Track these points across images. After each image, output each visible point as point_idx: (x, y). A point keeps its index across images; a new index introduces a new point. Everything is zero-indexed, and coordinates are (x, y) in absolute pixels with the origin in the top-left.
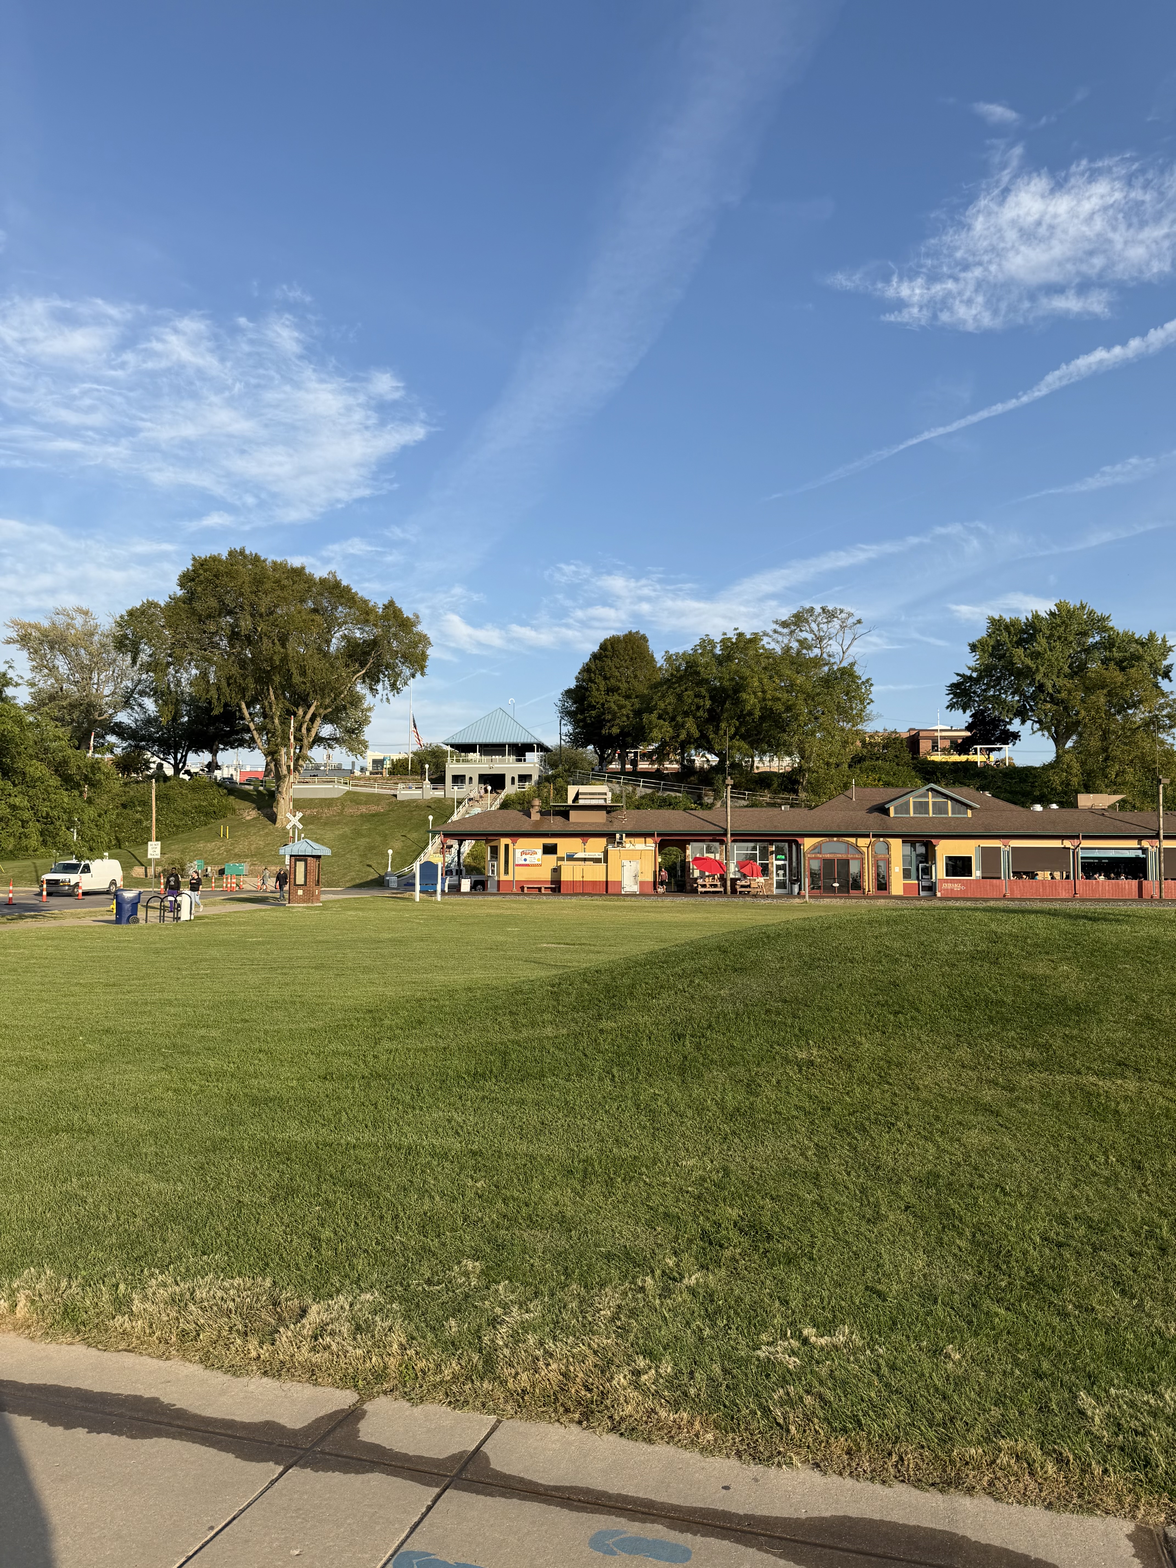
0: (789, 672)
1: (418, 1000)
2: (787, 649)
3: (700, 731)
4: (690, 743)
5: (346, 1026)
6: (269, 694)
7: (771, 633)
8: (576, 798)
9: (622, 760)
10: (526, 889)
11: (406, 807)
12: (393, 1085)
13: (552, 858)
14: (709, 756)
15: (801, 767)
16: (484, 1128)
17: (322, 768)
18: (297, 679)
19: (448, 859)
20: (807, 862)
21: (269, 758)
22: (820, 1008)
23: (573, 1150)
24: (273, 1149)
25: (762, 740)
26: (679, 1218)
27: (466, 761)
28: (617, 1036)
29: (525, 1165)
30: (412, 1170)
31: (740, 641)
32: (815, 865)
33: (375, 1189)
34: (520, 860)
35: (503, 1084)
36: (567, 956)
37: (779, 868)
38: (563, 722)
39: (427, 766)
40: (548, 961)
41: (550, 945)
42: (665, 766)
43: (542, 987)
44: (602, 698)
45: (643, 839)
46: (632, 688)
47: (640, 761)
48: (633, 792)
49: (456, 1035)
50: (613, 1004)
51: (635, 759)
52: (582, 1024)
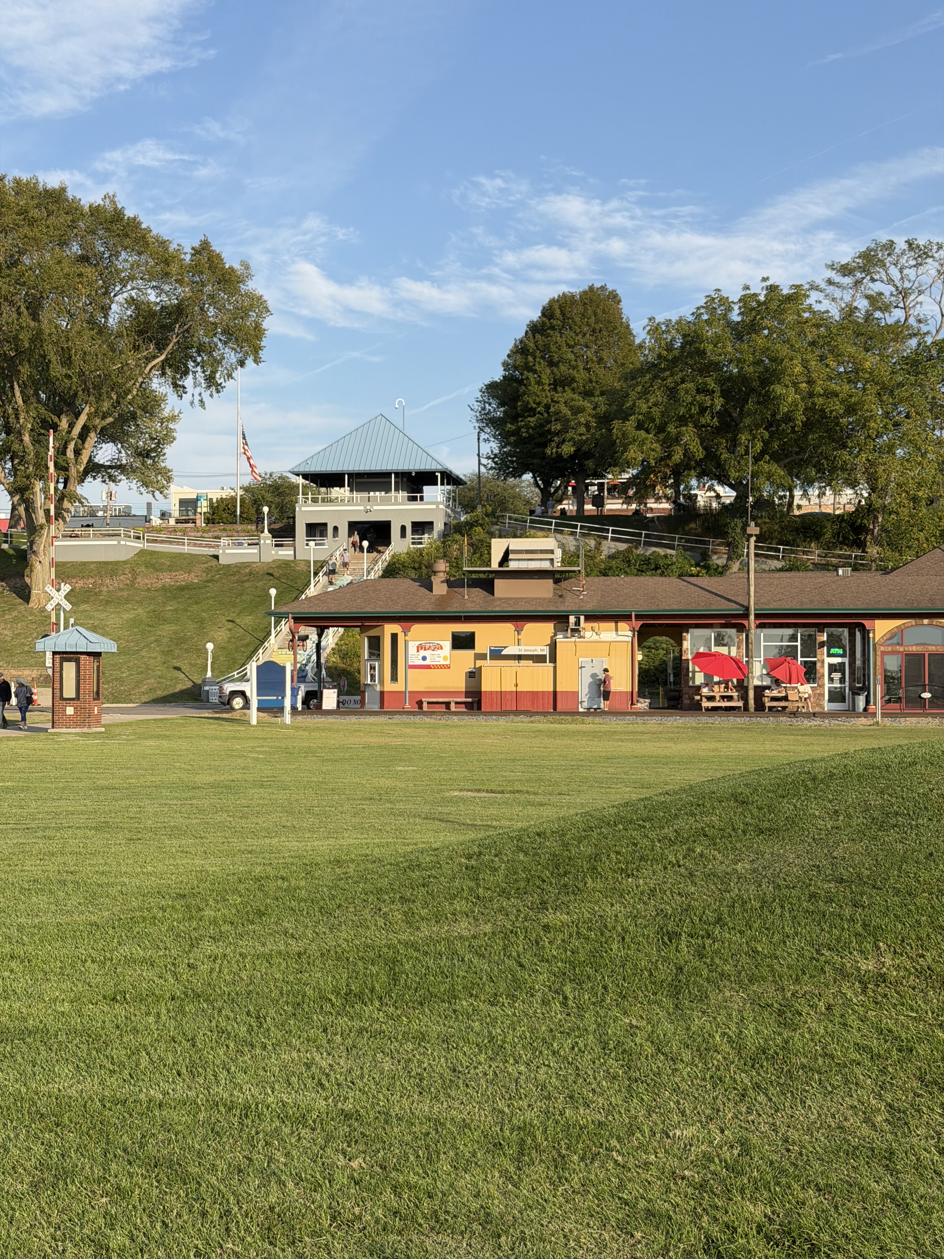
0: (852, 350)
1: (257, 880)
2: (850, 311)
3: (705, 448)
4: (688, 467)
5: (144, 919)
6: (14, 395)
7: (823, 285)
8: (505, 559)
9: (579, 496)
10: (425, 705)
11: (234, 575)
12: (220, 1011)
13: (467, 655)
14: (720, 489)
15: (870, 506)
16: (362, 1077)
17: (100, 513)
18: (57, 370)
19: (302, 657)
20: (879, 659)
21: (17, 498)
22: (897, 892)
23: (502, 1112)
24: (34, 1109)
25: (807, 462)
26: (670, 1218)
27: (327, 501)
28: (571, 936)
29: (428, 1134)
30: (251, 1140)
31: (771, 299)
32: (893, 664)
33: (193, 1170)
34: (415, 658)
35: (392, 1009)
36: (493, 811)
37: (833, 668)
38: (483, 436)
39: (266, 509)
40: (461, 818)
41: (465, 793)
42: (648, 505)
43: (452, 859)
44: (547, 397)
45: (613, 624)
46: (594, 379)
47: (608, 498)
48: (596, 548)
49: (317, 934)
50: (565, 886)
51: (599, 494)
52: (516, 917)
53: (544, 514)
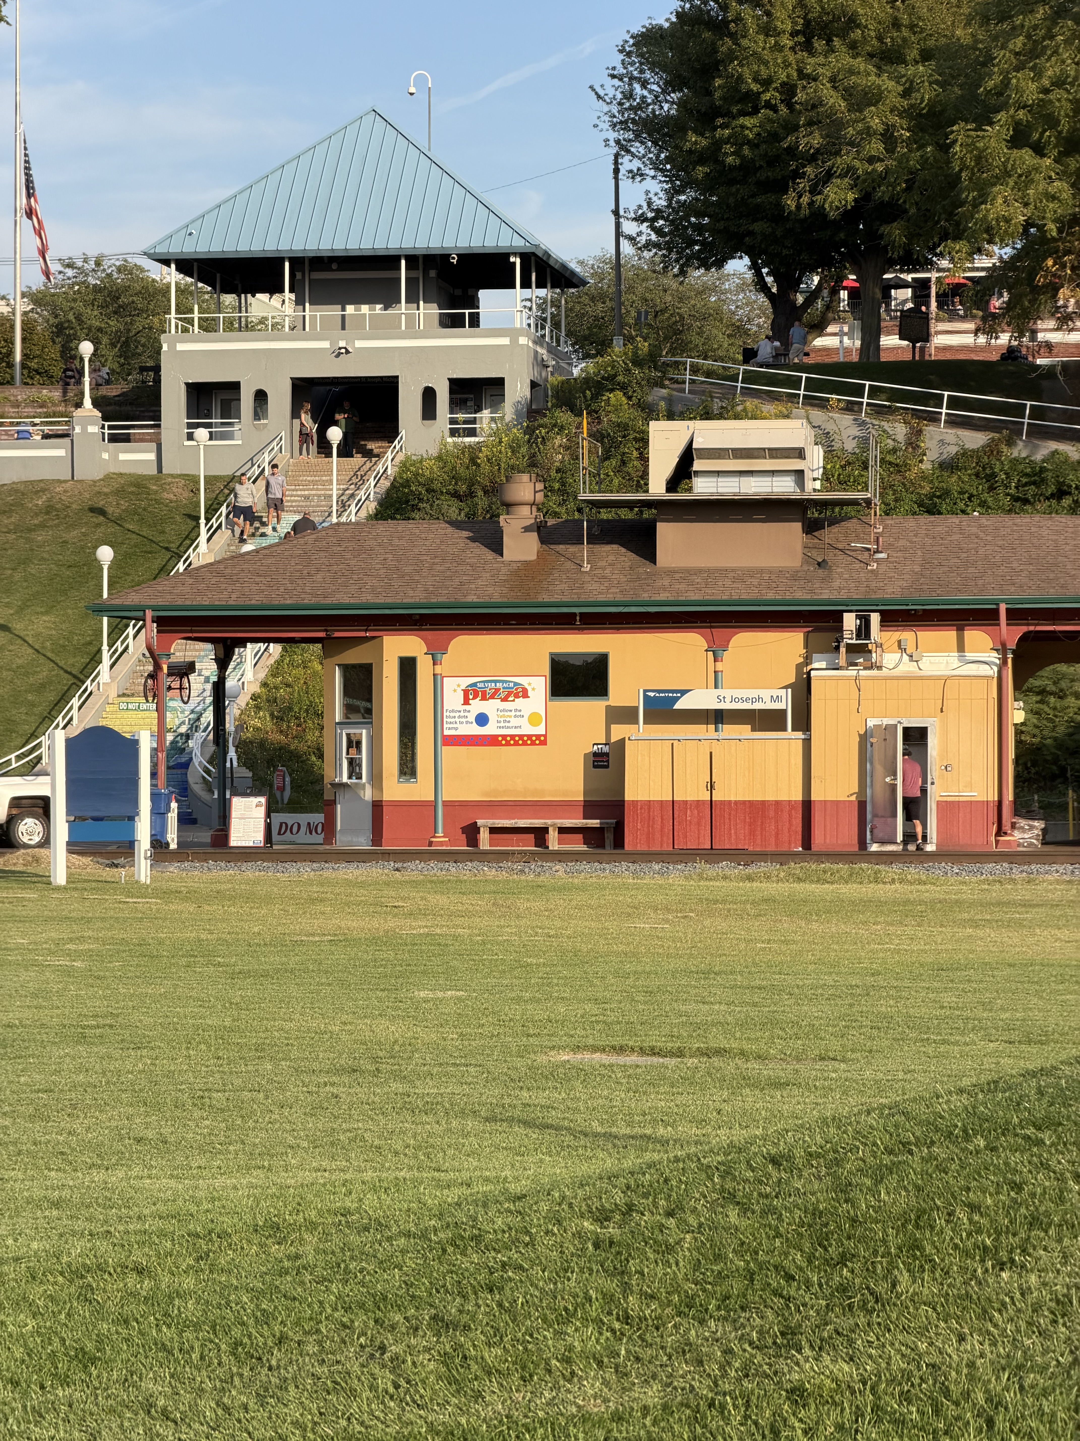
1: (76, 1273)
8: (683, 472)
9: (868, 314)
10: (484, 836)
13: (588, 712)
19: (178, 716)
27: (240, 326)
28: (859, 1414)
34: (460, 720)
36: (655, 1102)
38: (627, 164)
39: (86, 348)
40: (579, 1117)
41: (587, 1056)
42: (1041, 336)
43: (559, 1222)
44: (787, 65)
45: (952, 635)
46: (905, 19)
47: (938, 319)
48: (909, 443)
49: (227, 1409)
50: (843, 1289)
51: (916, 310)
52: (722, 1368)
53: (779, 359)
